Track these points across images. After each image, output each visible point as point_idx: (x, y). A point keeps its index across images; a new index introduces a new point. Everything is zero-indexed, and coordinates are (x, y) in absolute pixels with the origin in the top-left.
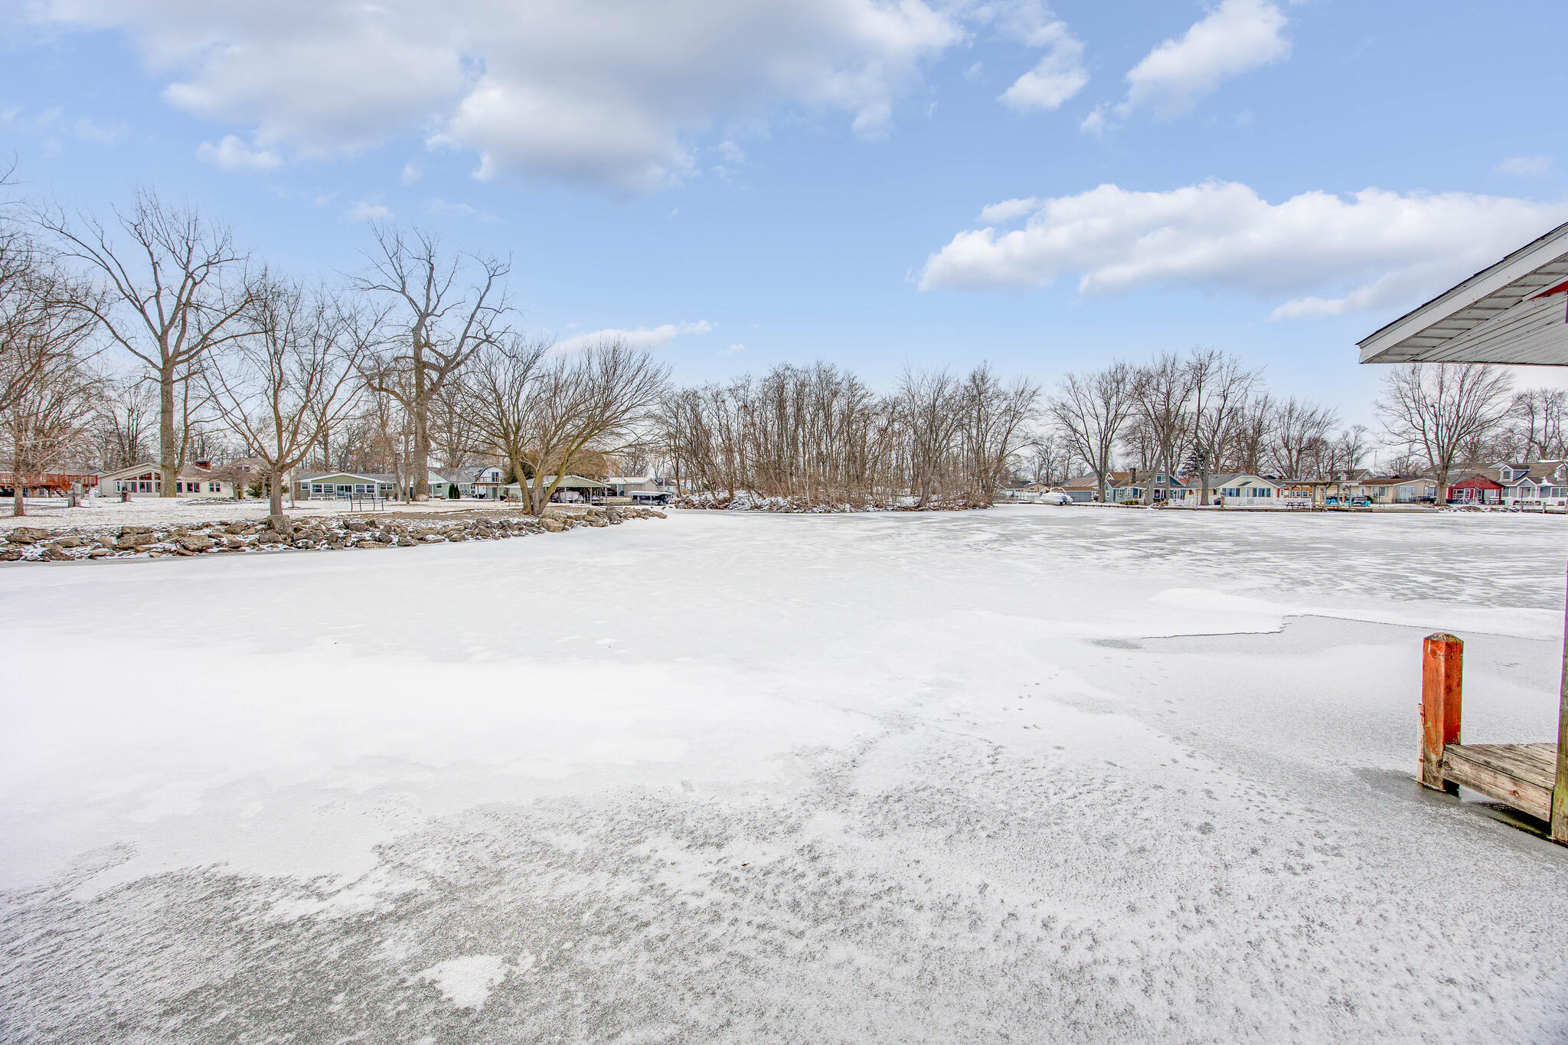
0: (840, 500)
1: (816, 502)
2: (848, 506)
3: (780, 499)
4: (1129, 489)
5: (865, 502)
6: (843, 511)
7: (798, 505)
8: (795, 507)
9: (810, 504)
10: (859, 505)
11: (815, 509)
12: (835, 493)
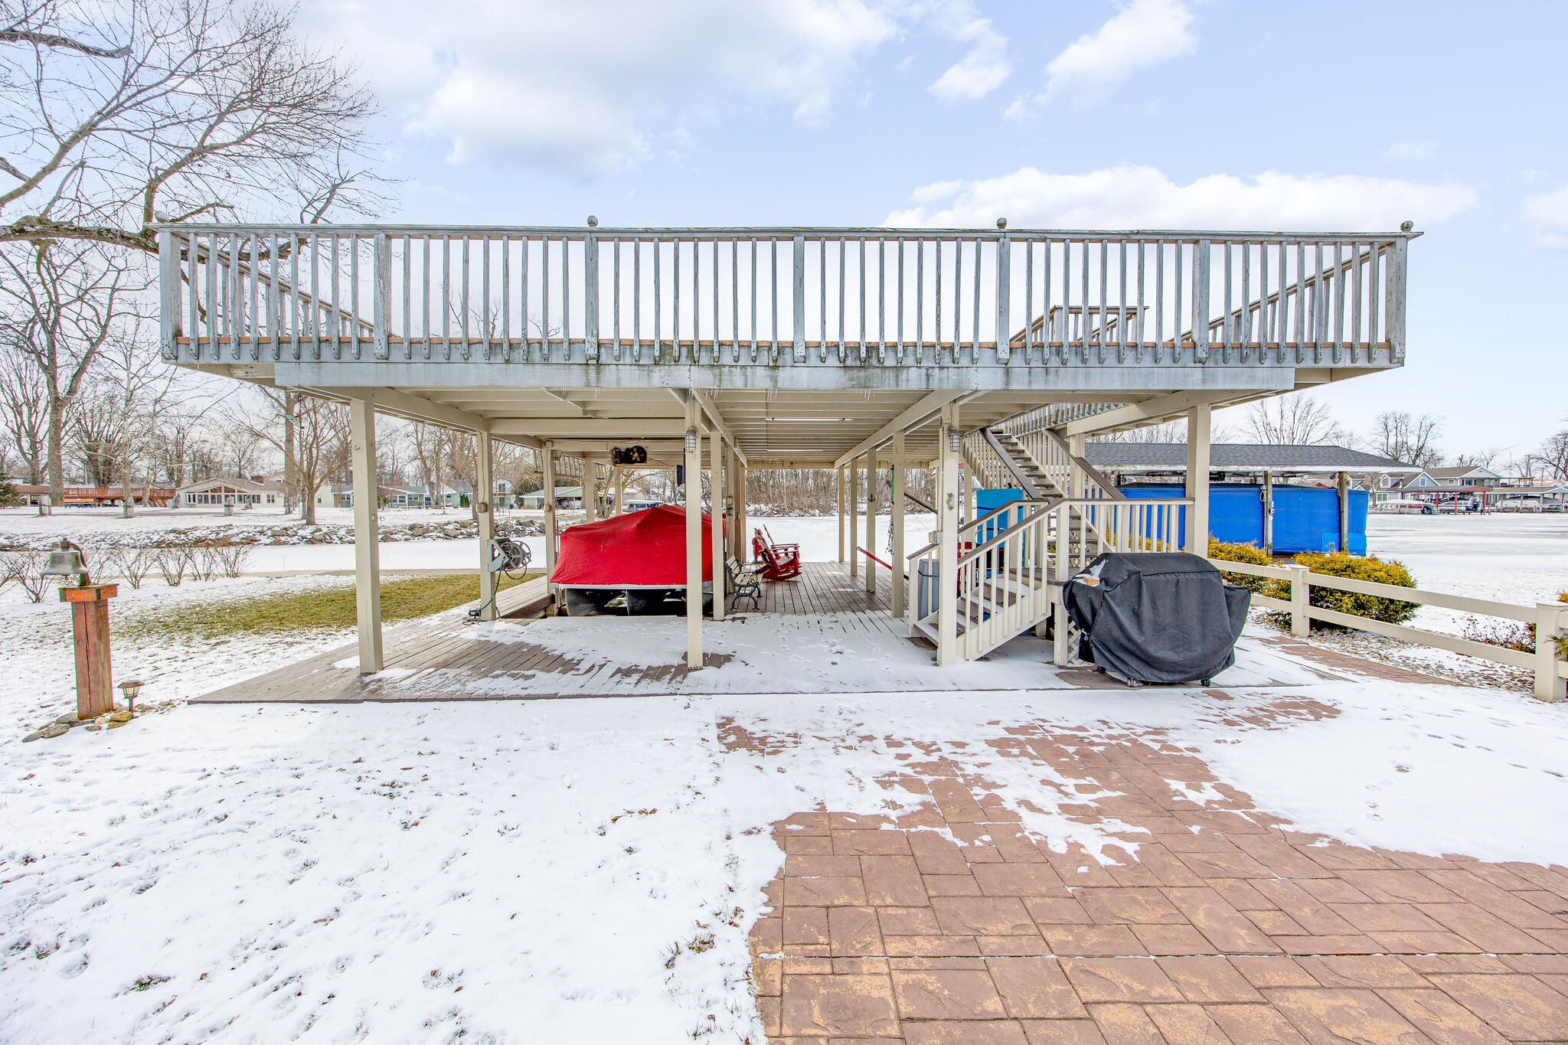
0: (811, 507)
1: (792, 508)
2: (817, 511)
3: (763, 506)
5: (831, 508)
6: (814, 515)
7: (777, 511)
9: (787, 510)
12: (806, 501)
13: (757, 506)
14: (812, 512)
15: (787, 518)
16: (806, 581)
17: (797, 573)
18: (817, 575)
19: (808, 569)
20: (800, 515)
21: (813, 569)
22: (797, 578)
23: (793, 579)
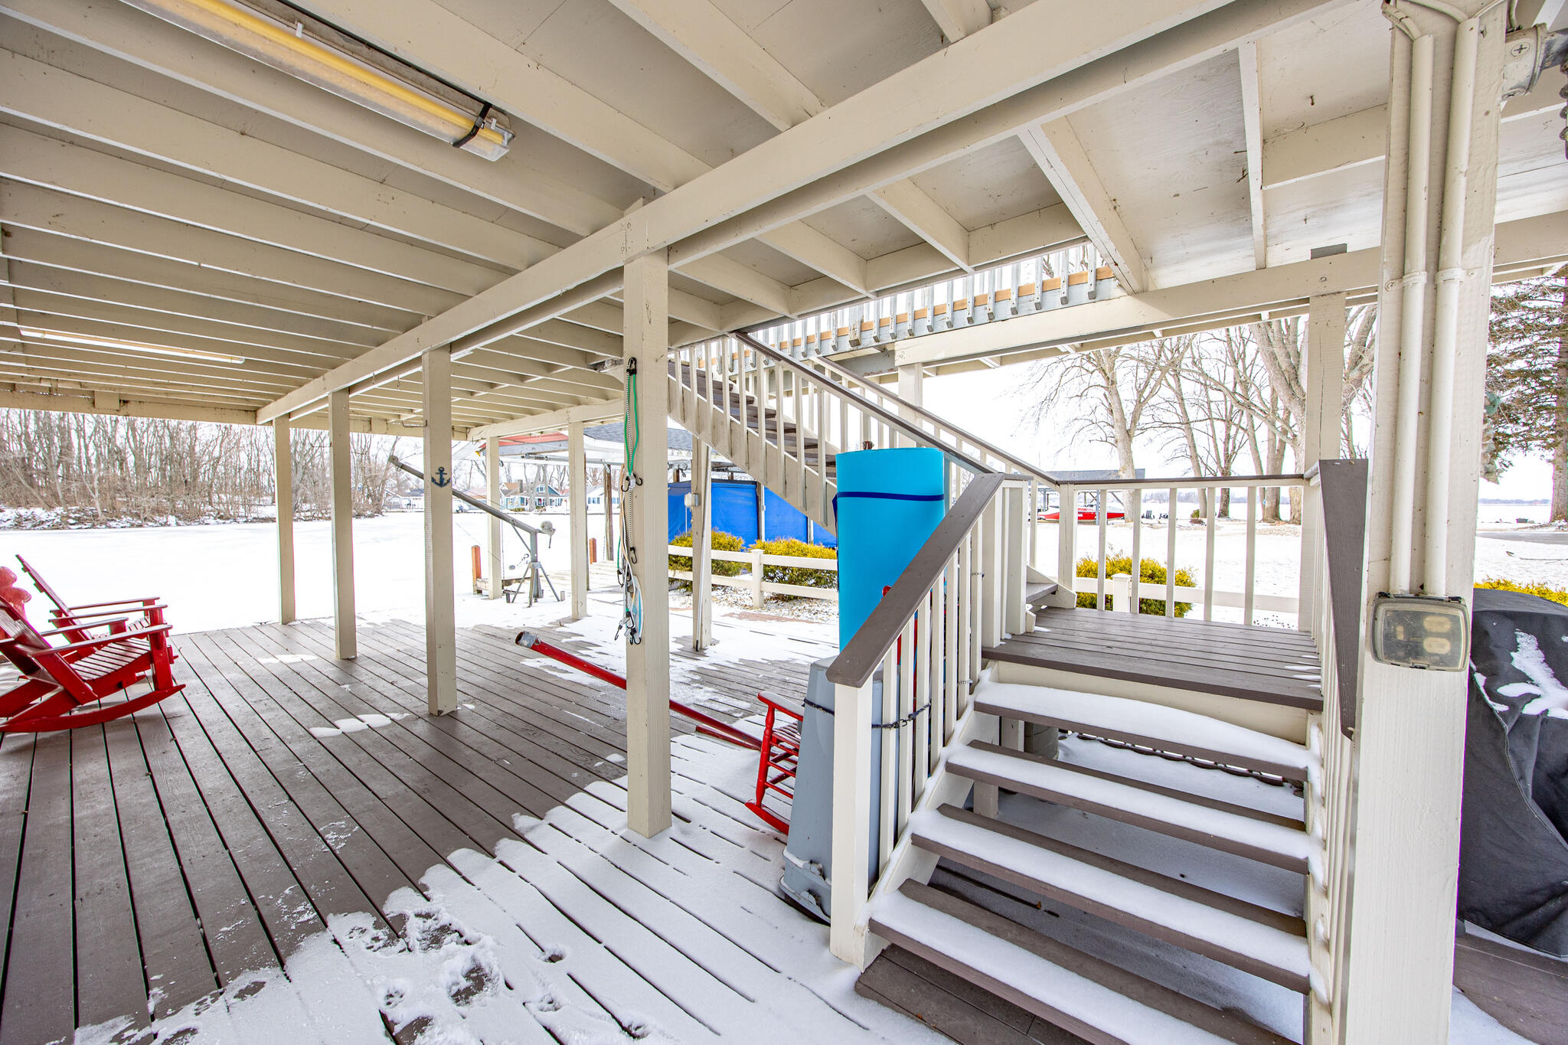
0: (159, 511)
1: (114, 514)
2: (172, 518)
4: (517, 498)
5: (200, 514)
6: (166, 524)
7: (78, 519)
8: (71, 521)
9: (102, 517)
10: (190, 517)
11: (113, 524)
12: (146, 502)
13: (23, 511)
14: (163, 520)
15: (101, 532)
16: (208, 711)
17: (165, 686)
18: (235, 675)
19: (197, 659)
20: (132, 525)
21: (215, 654)
22: (173, 704)
23: (152, 710)
